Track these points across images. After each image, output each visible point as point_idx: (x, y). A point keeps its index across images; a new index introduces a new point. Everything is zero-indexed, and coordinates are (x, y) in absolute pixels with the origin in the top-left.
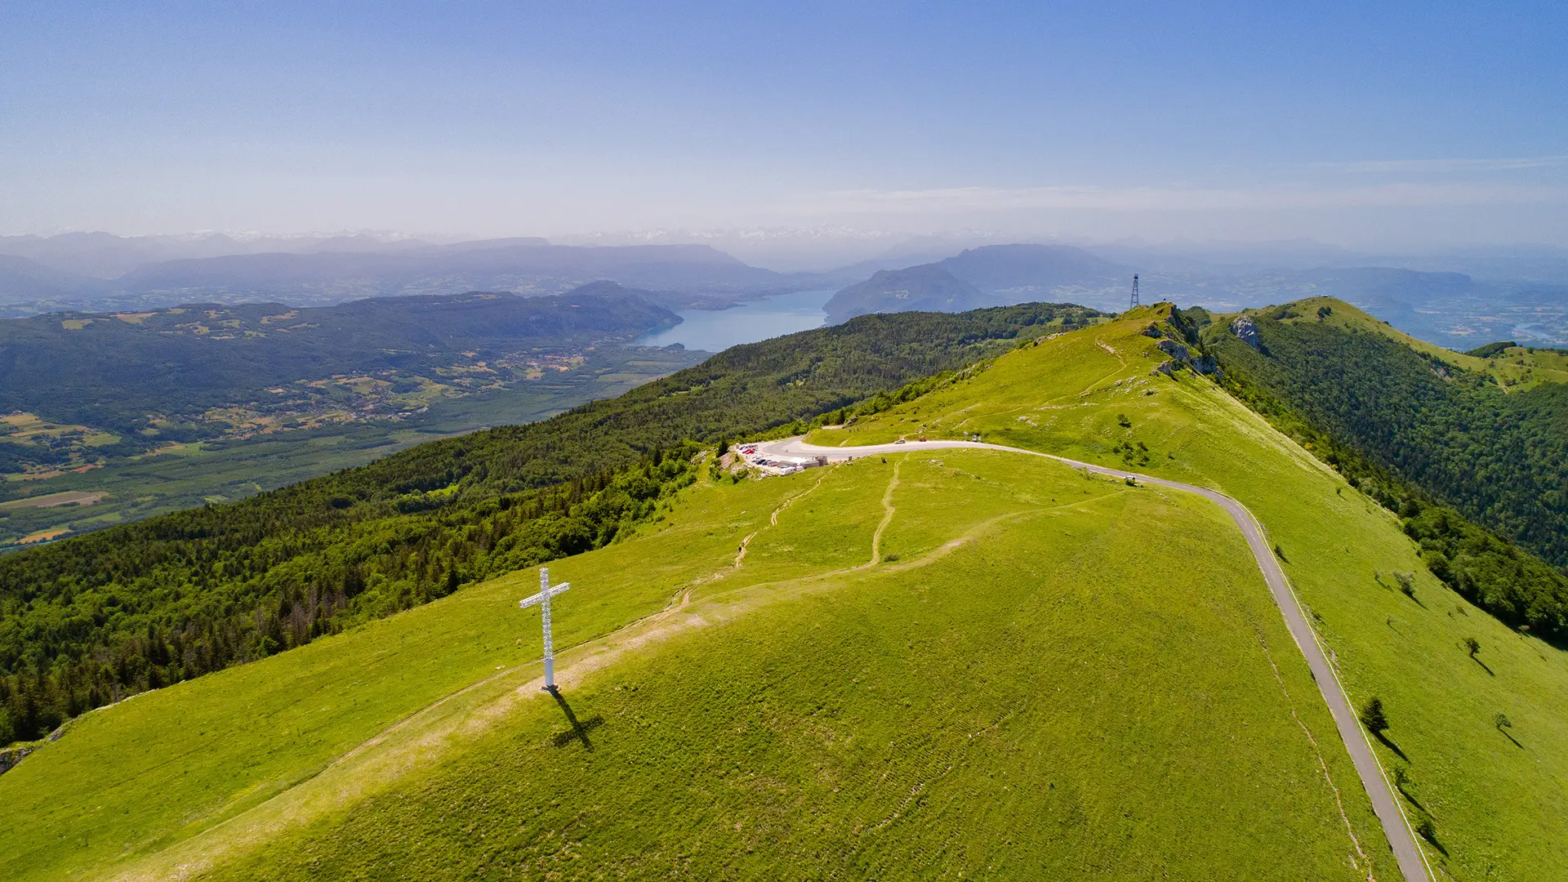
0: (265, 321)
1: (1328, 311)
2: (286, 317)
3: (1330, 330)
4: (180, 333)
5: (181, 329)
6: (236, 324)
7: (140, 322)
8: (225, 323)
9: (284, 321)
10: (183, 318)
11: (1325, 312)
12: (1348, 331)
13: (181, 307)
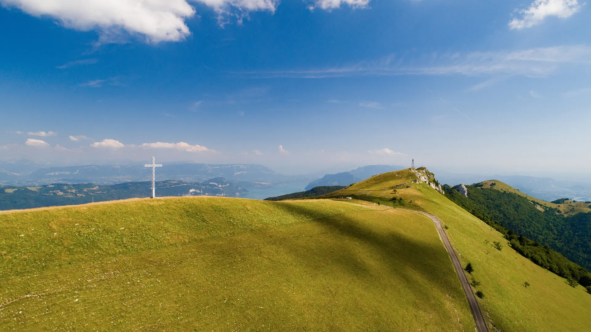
0: (85, 190)
1: (494, 184)
2: (95, 188)
3: (495, 191)
4: (52, 194)
5: (52, 193)
6: (74, 191)
7: (36, 190)
8: (70, 191)
9: (93, 190)
10: (53, 189)
11: (493, 185)
12: (502, 192)
13: (53, 184)
